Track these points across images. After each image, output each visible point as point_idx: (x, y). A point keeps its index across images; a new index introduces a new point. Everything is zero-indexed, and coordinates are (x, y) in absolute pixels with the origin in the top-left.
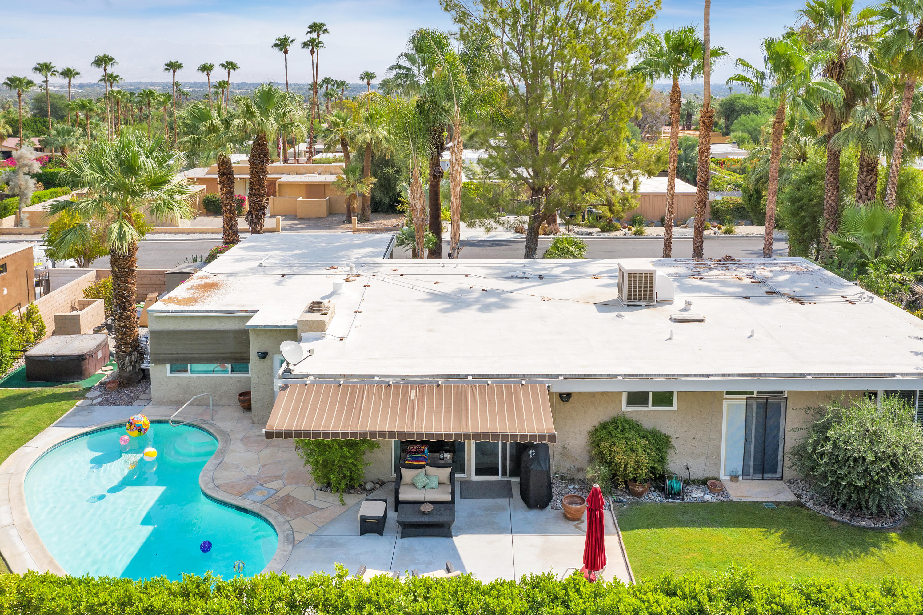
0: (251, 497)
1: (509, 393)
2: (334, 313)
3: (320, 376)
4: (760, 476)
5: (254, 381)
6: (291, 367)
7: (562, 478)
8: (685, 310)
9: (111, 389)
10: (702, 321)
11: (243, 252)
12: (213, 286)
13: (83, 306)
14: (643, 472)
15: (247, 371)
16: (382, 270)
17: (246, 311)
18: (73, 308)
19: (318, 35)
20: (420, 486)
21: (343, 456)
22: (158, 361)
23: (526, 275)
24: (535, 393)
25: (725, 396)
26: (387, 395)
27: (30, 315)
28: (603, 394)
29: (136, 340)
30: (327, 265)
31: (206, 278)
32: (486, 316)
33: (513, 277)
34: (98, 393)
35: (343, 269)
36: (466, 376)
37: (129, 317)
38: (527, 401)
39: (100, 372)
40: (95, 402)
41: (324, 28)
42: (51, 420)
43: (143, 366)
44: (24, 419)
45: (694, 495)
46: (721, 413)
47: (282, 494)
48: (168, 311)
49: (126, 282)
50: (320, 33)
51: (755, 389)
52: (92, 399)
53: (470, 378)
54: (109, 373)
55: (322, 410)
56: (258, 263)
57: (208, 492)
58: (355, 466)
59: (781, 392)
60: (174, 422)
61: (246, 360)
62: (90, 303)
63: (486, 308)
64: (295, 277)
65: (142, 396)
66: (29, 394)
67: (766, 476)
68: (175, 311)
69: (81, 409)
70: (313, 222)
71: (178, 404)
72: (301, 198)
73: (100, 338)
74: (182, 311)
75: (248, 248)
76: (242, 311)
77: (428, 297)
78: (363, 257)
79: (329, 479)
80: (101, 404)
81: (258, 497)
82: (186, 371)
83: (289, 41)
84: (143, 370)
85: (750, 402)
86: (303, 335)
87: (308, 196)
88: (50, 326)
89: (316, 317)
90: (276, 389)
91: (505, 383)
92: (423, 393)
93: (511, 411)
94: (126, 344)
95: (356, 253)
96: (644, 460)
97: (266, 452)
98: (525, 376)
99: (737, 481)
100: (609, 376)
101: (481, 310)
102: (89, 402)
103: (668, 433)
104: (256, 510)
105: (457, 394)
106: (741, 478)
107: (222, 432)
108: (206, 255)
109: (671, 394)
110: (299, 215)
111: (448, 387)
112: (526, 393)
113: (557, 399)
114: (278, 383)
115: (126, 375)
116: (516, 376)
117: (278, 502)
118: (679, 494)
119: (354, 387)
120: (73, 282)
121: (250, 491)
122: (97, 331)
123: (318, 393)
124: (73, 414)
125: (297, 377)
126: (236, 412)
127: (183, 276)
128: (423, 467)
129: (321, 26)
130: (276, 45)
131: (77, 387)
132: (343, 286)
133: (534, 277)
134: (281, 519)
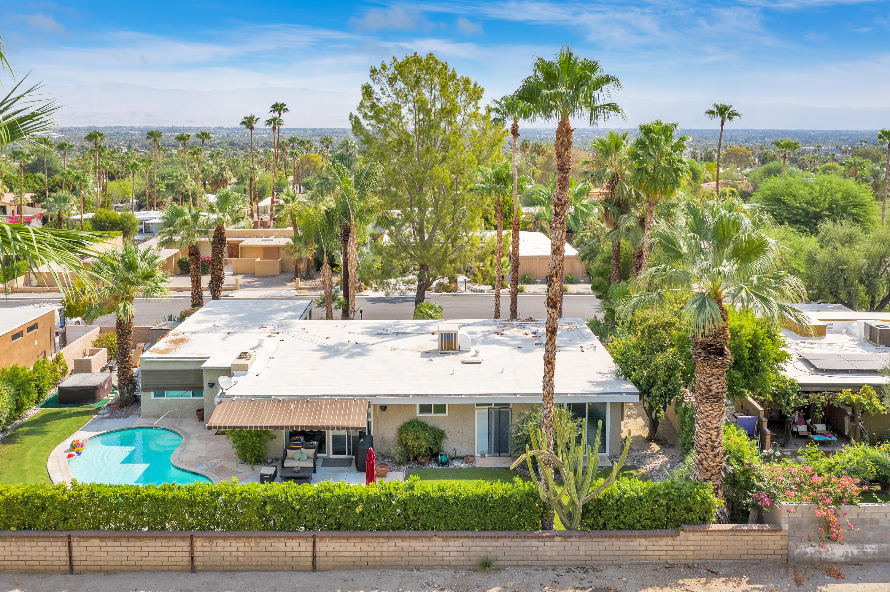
0: (201, 467)
1: (346, 405)
2: (255, 359)
3: (241, 396)
4: (498, 454)
5: (205, 401)
6: (224, 391)
7: (383, 456)
8: (475, 356)
9: (114, 409)
10: (480, 363)
11: (202, 316)
12: (182, 340)
13: (92, 353)
14: (423, 450)
15: (202, 396)
16: (295, 329)
17: (202, 358)
18: (84, 355)
19: (280, 114)
20: (297, 459)
21: (254, 442)
22: (146, 389)
23: (388, 332)
24: (361, 405)
25: (476, 407)
26: (278, 406)
27: (58, 360)
28: (405, 406)
29: (132, 376)
30: (259, 325)
31: (178, 335)
32: (350, 360)
33: (379, 334)
34: (106, 411)
35: (269, 328)
36: (324, 395)
37: (128, 361)
38: (355, 409)
39: (106, 397)
40: (105, 416)
41: (285, 107)
42: (79, 427)
43: (135, 393)
44: (62, 426)
45: (455, 464)
46: (474, 417)
47: (218, 465)
48: (153, 358)
49: (126, 339)
50: (282, 112)
51: (493, 402)
52: (103, 414)
53: (326, 397)
54: (112, 398)
55: (240, 414)
56: (213, 324)
57: (176, 465)
58: (261, 448)
59: (509, 404)
60: (156, 428)
61: (202, 388)
62: (97, 351)
63: (351, 356)
64: (236, 334)
65: (134, 413)
66: (61, 412)
67: (501, 454)
68: (158, 358)
69: (96, 421)
70: (268, 279)
71: (158, 417)
72: (258, 260)
73: (106, 375)
74: (162, 358)
75: (206, 313)
76: (200, 357)
77: (318, 348)
78: (285, 319)
79: (246, 456)
80: (109, 417)
81: (205, 467)
82: (164, 396)
83: (255, 119)
84: (135, 396)
85: (490, 410)
86: (235, 372)
87: (265, 258)
88: (71, 367)
89: (243, 361)
90: (216, 403)
91: (345, 399)
92: (298, 405)
93: (345, 415)
94: (125, 379)
95: (281, 316)
96: (424, 443)
97: (212, 443)
98: (357, 396)
99: (485, 457)
100: (405, 395)
101: (347, 357)
102: (101, 416)
103: (444, 429)
104: (203, 473)
105: (317, 405)
106: (486, 455)
107: (185, 433)
108: (178, 316)
109: (444, 406)
110: (257, 273)
111: (313, 402)
112: (356, 405)
113: (378, 409)
114: (217, 400)
115: (124, 399)
116: (352, 396)
117: (216, 469)
118: (446, 464)
119: (259, 402)
120: (85, 336)
121: (201, 464)
122: (103, 370)
123: (239, 405)
124: (91, 424)
125: (227, 396)
126: (195, 422)
127: (163, 333)
128: (299, 449)
129: (283, 105)
130: (243, 123)
131: (93, 407)
132: (265, 341)
133: (393, 333)
134: (216, 477)
